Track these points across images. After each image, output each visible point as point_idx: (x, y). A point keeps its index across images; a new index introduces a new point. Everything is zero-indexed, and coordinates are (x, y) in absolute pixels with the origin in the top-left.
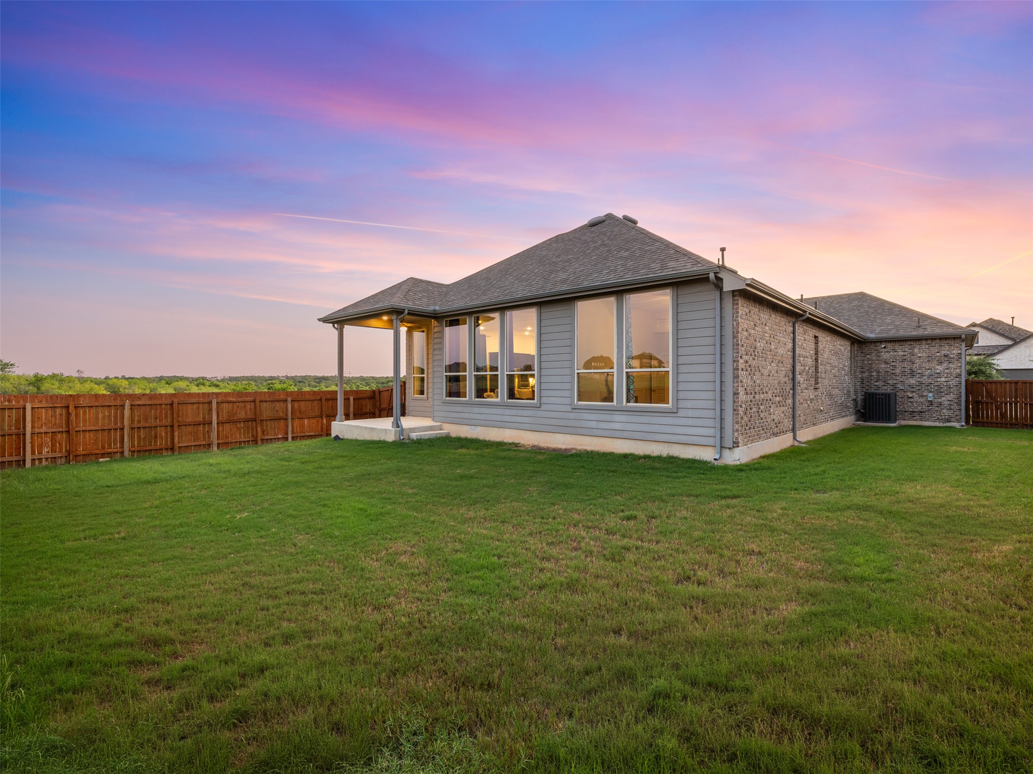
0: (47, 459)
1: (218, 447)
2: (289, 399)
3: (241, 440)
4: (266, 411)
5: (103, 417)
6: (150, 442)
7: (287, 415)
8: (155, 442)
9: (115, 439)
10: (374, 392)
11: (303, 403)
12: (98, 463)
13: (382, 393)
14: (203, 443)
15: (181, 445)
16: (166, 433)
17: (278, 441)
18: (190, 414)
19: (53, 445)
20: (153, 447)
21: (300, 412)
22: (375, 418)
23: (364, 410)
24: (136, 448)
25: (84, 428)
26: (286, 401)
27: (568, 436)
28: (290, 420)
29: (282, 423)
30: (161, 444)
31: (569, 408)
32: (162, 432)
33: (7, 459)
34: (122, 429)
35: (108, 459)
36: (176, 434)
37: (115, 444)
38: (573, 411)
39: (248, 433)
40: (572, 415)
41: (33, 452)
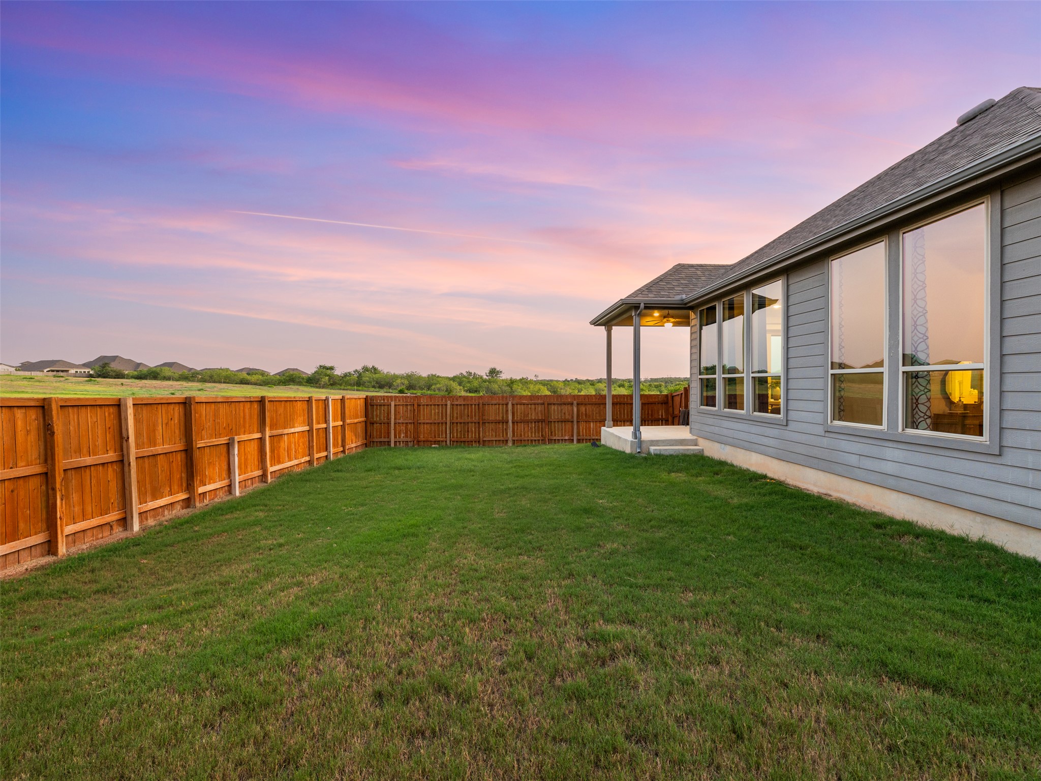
0: (403, 442)
1: (514, 443)
2: (575, 403)
3: (532, 439)
4: (555, 412)
5: (435, 414)
6: (464, 435)
7: (573, 417)
8: (468, 435)
9: (442, 430)
10: (667, 396)
11: (588, 407)
12: (431, 447)
13: (675, 398)
14: (502, 438)
15: (485, 439)
16: (475, 428)
17: (565, 442)
18: (492, 413)
19: (406, 433)
20: (466, 439)
21: (586, 415)
22: (668, 425)
23: (656, 416)
24: (455, 439)
25: (423, 421)
26: (572, 404)
27: (821, 474)
28: (575, 423)
29: (568, 425)
30: (472, 437)
31: (820, 430)
32: (472, 427)
33: (382, 440)
34: (446, 423)
35: (437, 446)
36: (481, 429)
37: (442, 434)
38: (827, 434)
39: (538, 433)
40: (825, 442)
41: (395, 437)
